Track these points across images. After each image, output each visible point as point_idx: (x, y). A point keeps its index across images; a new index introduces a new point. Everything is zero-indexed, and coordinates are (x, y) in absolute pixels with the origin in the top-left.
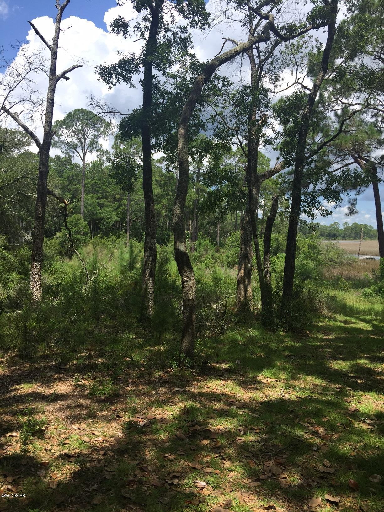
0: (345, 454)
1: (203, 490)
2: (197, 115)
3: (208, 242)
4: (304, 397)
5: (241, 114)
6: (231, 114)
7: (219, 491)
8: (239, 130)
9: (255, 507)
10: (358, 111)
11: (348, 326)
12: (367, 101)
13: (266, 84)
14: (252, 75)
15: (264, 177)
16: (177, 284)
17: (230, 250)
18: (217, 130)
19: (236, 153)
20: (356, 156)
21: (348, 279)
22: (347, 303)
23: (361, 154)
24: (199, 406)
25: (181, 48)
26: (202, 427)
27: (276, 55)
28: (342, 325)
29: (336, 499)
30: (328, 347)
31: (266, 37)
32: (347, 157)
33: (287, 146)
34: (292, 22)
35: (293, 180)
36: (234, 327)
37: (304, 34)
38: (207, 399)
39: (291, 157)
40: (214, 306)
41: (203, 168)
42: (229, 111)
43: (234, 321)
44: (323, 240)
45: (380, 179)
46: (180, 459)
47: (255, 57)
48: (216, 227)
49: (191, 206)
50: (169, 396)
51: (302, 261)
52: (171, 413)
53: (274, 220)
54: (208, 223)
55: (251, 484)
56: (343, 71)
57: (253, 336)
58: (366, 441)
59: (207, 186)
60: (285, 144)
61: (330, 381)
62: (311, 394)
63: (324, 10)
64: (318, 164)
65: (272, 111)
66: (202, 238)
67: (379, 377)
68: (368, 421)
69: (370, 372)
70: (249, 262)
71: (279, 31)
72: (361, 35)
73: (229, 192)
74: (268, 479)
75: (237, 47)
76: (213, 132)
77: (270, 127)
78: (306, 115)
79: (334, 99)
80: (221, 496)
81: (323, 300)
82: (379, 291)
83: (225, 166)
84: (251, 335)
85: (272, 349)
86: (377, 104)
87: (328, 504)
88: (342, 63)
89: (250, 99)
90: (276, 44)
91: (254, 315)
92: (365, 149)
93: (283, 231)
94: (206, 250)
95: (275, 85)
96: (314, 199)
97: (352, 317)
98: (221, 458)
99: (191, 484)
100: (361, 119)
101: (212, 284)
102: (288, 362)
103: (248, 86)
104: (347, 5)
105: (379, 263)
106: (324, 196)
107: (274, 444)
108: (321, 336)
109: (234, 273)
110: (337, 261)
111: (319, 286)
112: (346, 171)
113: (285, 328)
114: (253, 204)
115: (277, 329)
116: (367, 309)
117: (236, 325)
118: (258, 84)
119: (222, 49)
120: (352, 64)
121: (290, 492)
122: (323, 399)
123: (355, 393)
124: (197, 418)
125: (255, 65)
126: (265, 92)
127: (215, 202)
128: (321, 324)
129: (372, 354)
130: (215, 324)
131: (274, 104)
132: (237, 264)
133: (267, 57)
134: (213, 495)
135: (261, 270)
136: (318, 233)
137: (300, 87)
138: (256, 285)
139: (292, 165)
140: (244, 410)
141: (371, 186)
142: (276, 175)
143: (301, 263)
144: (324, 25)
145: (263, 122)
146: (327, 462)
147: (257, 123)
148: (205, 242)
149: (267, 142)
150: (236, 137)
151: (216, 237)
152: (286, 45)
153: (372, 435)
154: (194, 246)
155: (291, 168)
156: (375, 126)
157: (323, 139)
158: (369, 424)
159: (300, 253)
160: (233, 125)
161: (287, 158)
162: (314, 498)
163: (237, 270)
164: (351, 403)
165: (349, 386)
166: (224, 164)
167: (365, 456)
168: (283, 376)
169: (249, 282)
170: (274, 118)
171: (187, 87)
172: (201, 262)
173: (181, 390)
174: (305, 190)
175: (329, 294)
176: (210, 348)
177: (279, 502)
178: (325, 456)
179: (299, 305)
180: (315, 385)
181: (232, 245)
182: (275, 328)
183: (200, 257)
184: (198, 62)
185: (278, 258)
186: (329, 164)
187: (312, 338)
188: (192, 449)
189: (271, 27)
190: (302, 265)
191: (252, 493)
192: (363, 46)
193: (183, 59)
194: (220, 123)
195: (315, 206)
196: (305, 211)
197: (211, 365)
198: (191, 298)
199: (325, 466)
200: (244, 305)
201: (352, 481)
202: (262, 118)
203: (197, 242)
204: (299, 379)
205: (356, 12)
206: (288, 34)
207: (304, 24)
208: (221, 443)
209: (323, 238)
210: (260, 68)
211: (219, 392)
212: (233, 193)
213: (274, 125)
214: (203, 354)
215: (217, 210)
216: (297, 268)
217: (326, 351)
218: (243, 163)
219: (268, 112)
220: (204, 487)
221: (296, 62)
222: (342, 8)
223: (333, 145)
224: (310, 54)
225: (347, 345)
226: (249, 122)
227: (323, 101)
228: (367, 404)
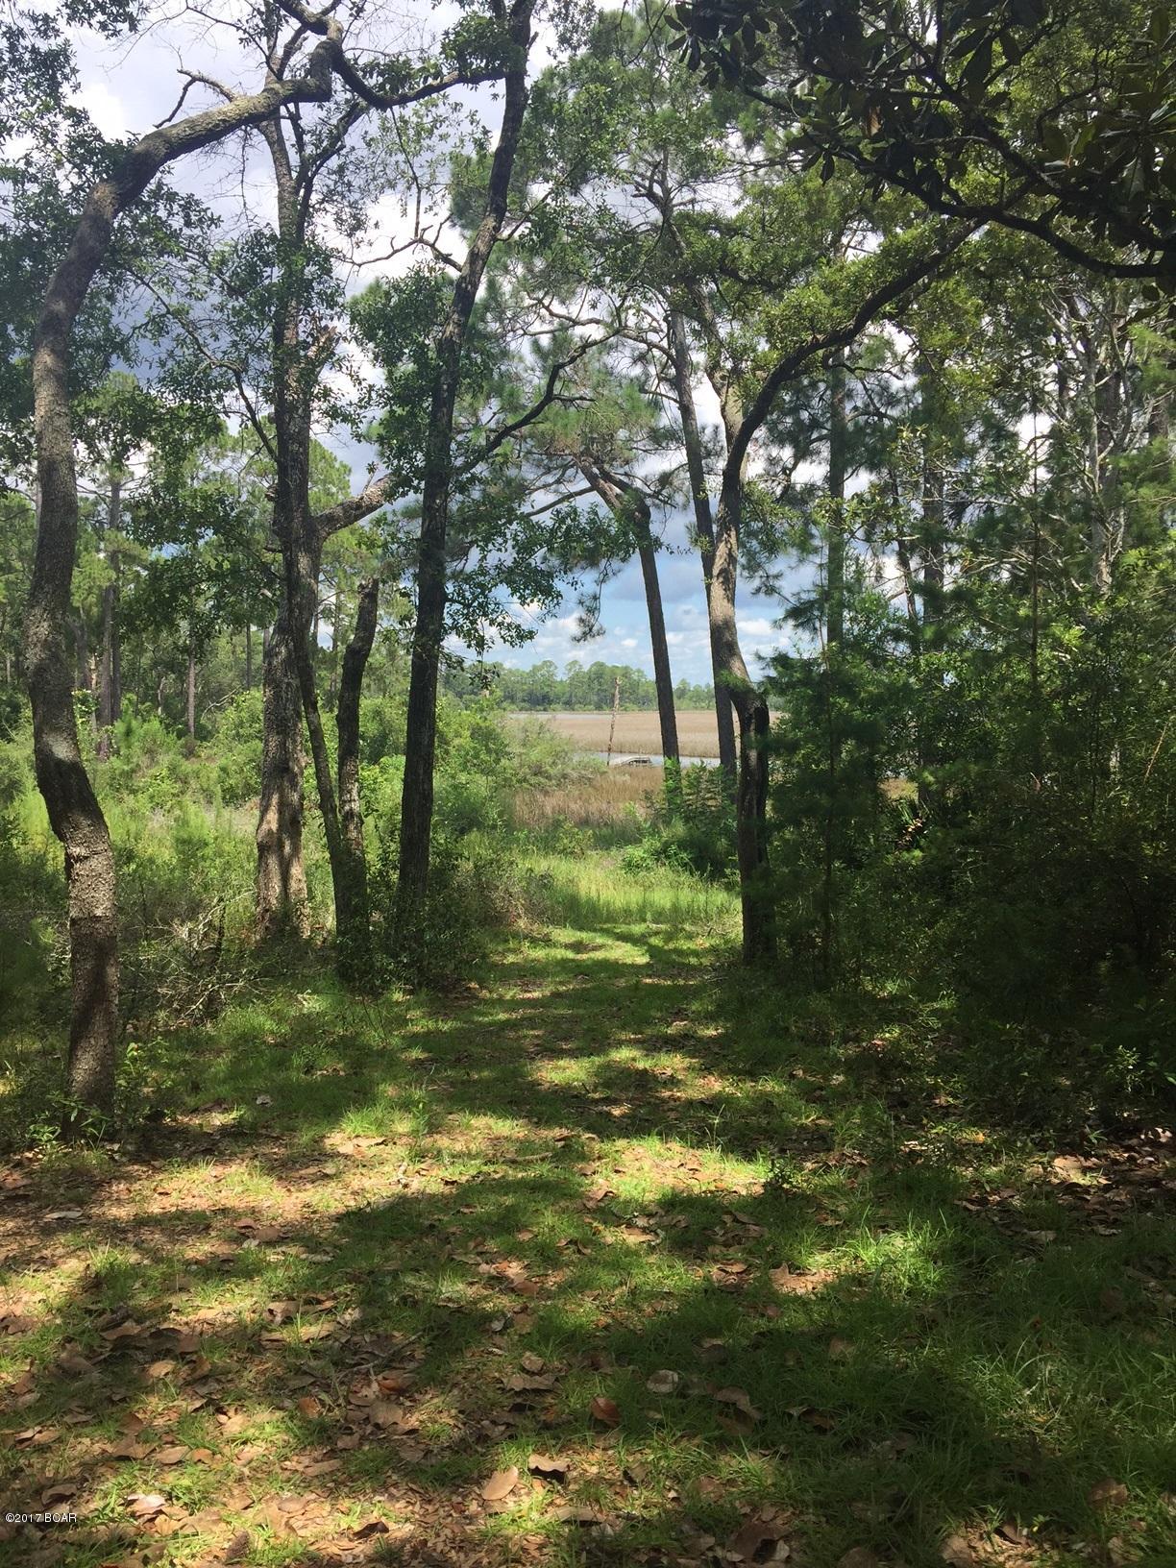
0: (581, 1326)
1: (157, 1521)
2: (100, 309)
3: (155, 724)
4: (464, 1179)
5: (249, 319)
6: (217, 316)
7: (208, 1513)
8: (247, 371)
9: (323, 1538)
10: (595, 343)
11: (585, 956)
12: (618, 315)
13: (325, 235)
14: (281, 199)
15: (332, 522)
16: (50, 869)
17: (230, 750)
18: (170, 364)
19: (239, 444)
20: (595, 470)
21: (584, 822)
22: (583, 893)
23: (606, 467)
24: (134, 1258)
25: (38, 86)
26: (148, 1323)
27: (353, 149)
28: (570, 955)
29: (559, 1464)
30: (531, 1022)
31: (318, 87)
32: (570, 472)
33: (398, 431)
34: (400, 54)
35: (419, 534)
36: (251, 993)
37: (434, 95)
38: (162, 1230)
39: (412, 466)
40: (183, 932)
41: (131, 485)
42: (209, 307)
43: (250, 972)
44: (512, 712)
45: (657, 540)
46: (76, 1437)
47: (288, 145)
48: (182, 677)
49: (95, 610)
50: (30, 1242)
51: (453, 777)
52: (41, 1296)
53: (367, 655)
54: (155, 664)
55: (309, 1470)
56: (552, 221)
57: (311, 1013)
58: (638, 1280)
59: (145, 544)
60: (392, 424)
61: (541, 1120)
62: (485, 1169)
63: (492, 31)
64: (492, 490)
65: (347, 319)
66: (137, 712)
67: (668, 1094)
68: (641, 1222)
69: (643, 1081)
70: (294, 785)
71: (360, 74)
72: (598, 120)
73: (219, 565)
74: (361, 1444)
75: (227, 107)
76: (156, 372)
77: (344, 369)
78: (450, 340)
79: (528, 302)
80: (214, 1528)
81: (515, 890)
82: (665, 851)
83: (206, 480)
84: (305, 1011)
85: (370, 1048)
86: (645, 325)
87: (537, 1483)
88: (546, 197)
89: (275, 274)
90: (352, 114)
91: (313, 950)
92: (617, 452)
93: (399, 687)
94: (150, 752)
95: (354, 240)
96: (483, 593)
97: (595, 930)
98: (211, 1409)
99: (112, 1511)
100: (605, 364)
101: (174, 861)
102: (419, 1082)
103: (267, 232)
104: (557, 26)
105: (663, 774)
106: (509, 583)
107: (378, 1336)
108: (510, 993)
109: (246, 823)
110: (552, 771)
111: (503, 849)
112: (568, 515)
113: (407, 981)
114: (299, 606)
115: (386, 985)
116: (634, 907)
117: (256, 985)
118: (301, 230)
119: (180, 104)
120: (574, 202)
121: (429, 1469)
122: (520, 1175)
123: (607, 1146)
124: (132, 1297)
125: (289, 170)
126: (324, 259)
127: (175, 598)
128: (511, 959)
129: (649, 1031)
130: (185, 989)
131: (353, 297)
132: (256, 793)
133: (325, 150)
134: (188, 1531)
135: (333, 810)
136: (499, 693)
137: (429, 255)
138: (317, 856)
139: (417, 490)
140: (284, 1249)
141: (636, 558)
142: (368, 517)
143: (451, 781)
144: (493, 75)
145: (321, 350)
146: (532, 1360)
147: (302, 353)
148: (146, 726)
149: (335, 414)
150: (237, 391)
151: (185, 709)
152: (384, 120)
153: (652, 1259)
154: (110, 739)
155: (413, 499)
156: (643, 390)
157: (501, 416)
158: (645, 1230)
159: (447, 752)
160: (225, 353)
161: (399, 468)
162: (497, 1474)
163: (257, 812)
164: (596, 1177)
165: (589, 1129)
166: (202, 475)
167: (636, 1322)
168: (403, 1125)
169: (296, 849)
170: (353, 343)
171: (59, 214)
172: (134, 792)
173: (74, 1214)
174: (456, 565)
175: (531, 870)
176: (169, 1067)
177: (398, 1505)
178: (526, 1343)
179: (448, 907)
180: (496, 1141)
181: (238, 734)
182: (378, 983)
183: (129, 775)
184: (99, 137)
185: (384, 770)
186: (522, 490)
187: (485, 1001)
188: (116, 1398)
189: (332, 57)
190: (455, 787)
191: (313, 1496)
192: (603, 155)
193: (45, 123)
194: (181, 342)
195: (485, 615)
196: (457, 628)
197: (174, 1120)
198: (99, 912)
199: (527, 1372)
200: (281, 923)
201: (601, 1401)
202: (316, 339)
203: (119, 727)
204: (450, 1131)
205: (583, 51)
206: (388, 87)
207: (435, 66)
208: (213, 1364)
209: (514, 707)
210: (306, 181)
211: (202, 1204)
212: (235, 571)
213: (355, 365)
214: (146, 1090)
215: (184, 625)
216: (441, 799)
217: (525, 1037)
218: (263, 474)
219: (335, 322)
220: (161, 1512)
221: (415, 179)
222: (544, 31)
223: (532, 436)
224: (455, 158)
225: (581, 1011)
226: (276, 348)
227: (499, 305)
228: (637, 1174)
